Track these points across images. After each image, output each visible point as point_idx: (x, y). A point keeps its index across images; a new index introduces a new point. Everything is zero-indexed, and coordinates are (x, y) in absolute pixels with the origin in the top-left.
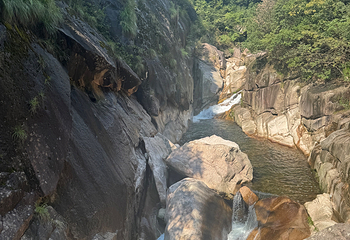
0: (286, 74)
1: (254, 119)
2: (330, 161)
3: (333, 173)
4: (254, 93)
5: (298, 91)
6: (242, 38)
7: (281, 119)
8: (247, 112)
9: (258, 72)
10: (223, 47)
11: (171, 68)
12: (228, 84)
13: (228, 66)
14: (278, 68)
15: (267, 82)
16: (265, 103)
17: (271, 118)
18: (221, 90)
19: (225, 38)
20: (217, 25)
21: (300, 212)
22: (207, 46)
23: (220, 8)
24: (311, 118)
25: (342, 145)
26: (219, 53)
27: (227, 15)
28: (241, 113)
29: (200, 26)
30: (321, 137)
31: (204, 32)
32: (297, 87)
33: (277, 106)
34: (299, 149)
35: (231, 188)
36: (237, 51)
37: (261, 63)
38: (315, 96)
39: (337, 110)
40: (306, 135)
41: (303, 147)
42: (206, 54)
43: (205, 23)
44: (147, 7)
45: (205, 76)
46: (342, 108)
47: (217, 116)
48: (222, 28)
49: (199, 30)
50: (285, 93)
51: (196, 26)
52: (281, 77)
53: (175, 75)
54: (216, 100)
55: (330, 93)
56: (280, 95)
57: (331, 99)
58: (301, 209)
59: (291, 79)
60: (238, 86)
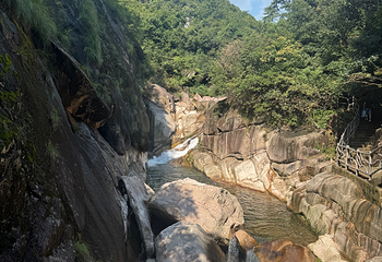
0: (251, 119)
1: (216, 164)
2: (322, 202)
3: (329, 213)
4: (216, 138)
5: (265, 136)
6: (191, 83)
7: (247, 164)
8: (208, 157)
9: (220, 116)
10: (172, 90)
11: (132, 104)
12: (180, 127)
13: (178, 109)
14: (242, 112)
15: (232, 126)
16: (229, 147)
17: (236, 164)
18: (173, 133)
19: (173, 81)
20: (165, 67)
21: (306, 254)
22: (157, 87)
23: (168, 51)
24: (284, 162)
25: (336, 186)
26: (169, 96)
27: (176, 58)
28: (202, 158)
29: (148, 66)
30: (295, 181)
31: (152, 73)
32: (264, 132)
33: (243, 150)
34: (271, 194)
35: (225, 233)
36: (185, 95)
37: (223, 107)
38: (289, 140)
39: (311, 155)
40: (277, 179)
41: (276, 192)
42: (157, 95)
43: (153, 64)
44: (107, 37)
45: (158, 118)
46: (316, 153)
47: (174, 160)
48: (170, 71)
49: (148, 70)
50: (251, 138)
51: (144, 66)
52: (246, 121)
53: (136, 112)
54: (169, 144)
55: (304, 138)
56: (246, 139)
57: (305, 144)
58: (306, 250)
59: (256, 124)
60: (192, 130)
